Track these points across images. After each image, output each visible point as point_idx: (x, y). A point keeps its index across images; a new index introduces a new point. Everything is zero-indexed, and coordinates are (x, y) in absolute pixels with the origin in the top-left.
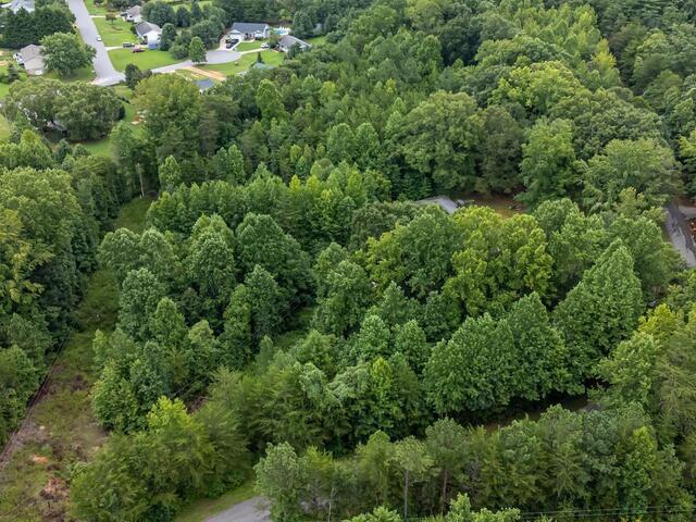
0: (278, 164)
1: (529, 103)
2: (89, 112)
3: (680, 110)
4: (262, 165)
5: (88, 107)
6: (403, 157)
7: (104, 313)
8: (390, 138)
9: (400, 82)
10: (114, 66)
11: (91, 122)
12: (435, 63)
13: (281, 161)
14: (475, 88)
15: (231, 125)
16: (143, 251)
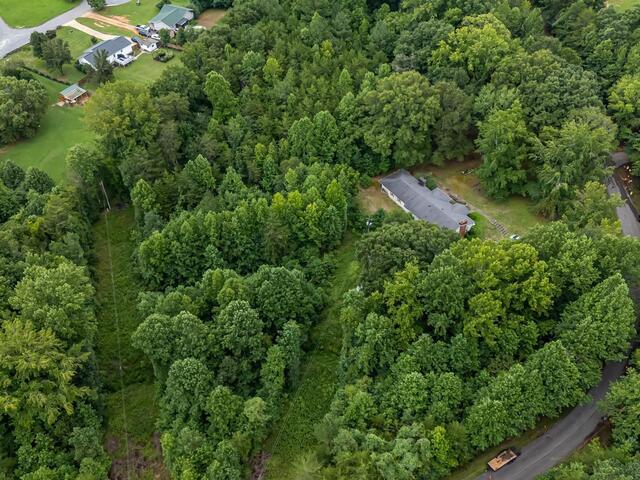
0: (245, 165)
1: (470, 67)
2: (18, 113)
3: (600, 51)
4: (230, 168)
5: (16, 108)
6: (361, 138)
7: (126, 364)
8: (346, 120)
9: (336, 39)
10: (6, 22)
11: (24, 124)
12: (361, 9)
13: (248, 162)
14: (412, 47)
15: (185, 123)
16: (179, 335)
